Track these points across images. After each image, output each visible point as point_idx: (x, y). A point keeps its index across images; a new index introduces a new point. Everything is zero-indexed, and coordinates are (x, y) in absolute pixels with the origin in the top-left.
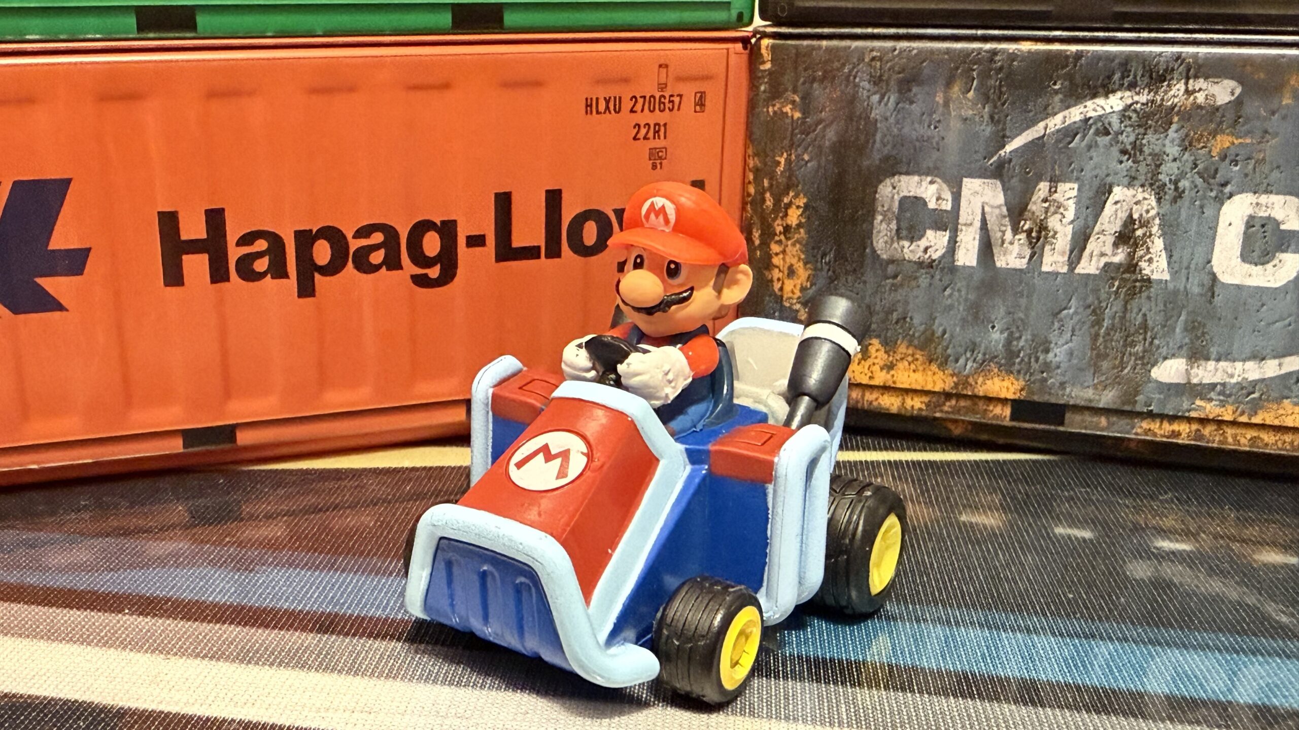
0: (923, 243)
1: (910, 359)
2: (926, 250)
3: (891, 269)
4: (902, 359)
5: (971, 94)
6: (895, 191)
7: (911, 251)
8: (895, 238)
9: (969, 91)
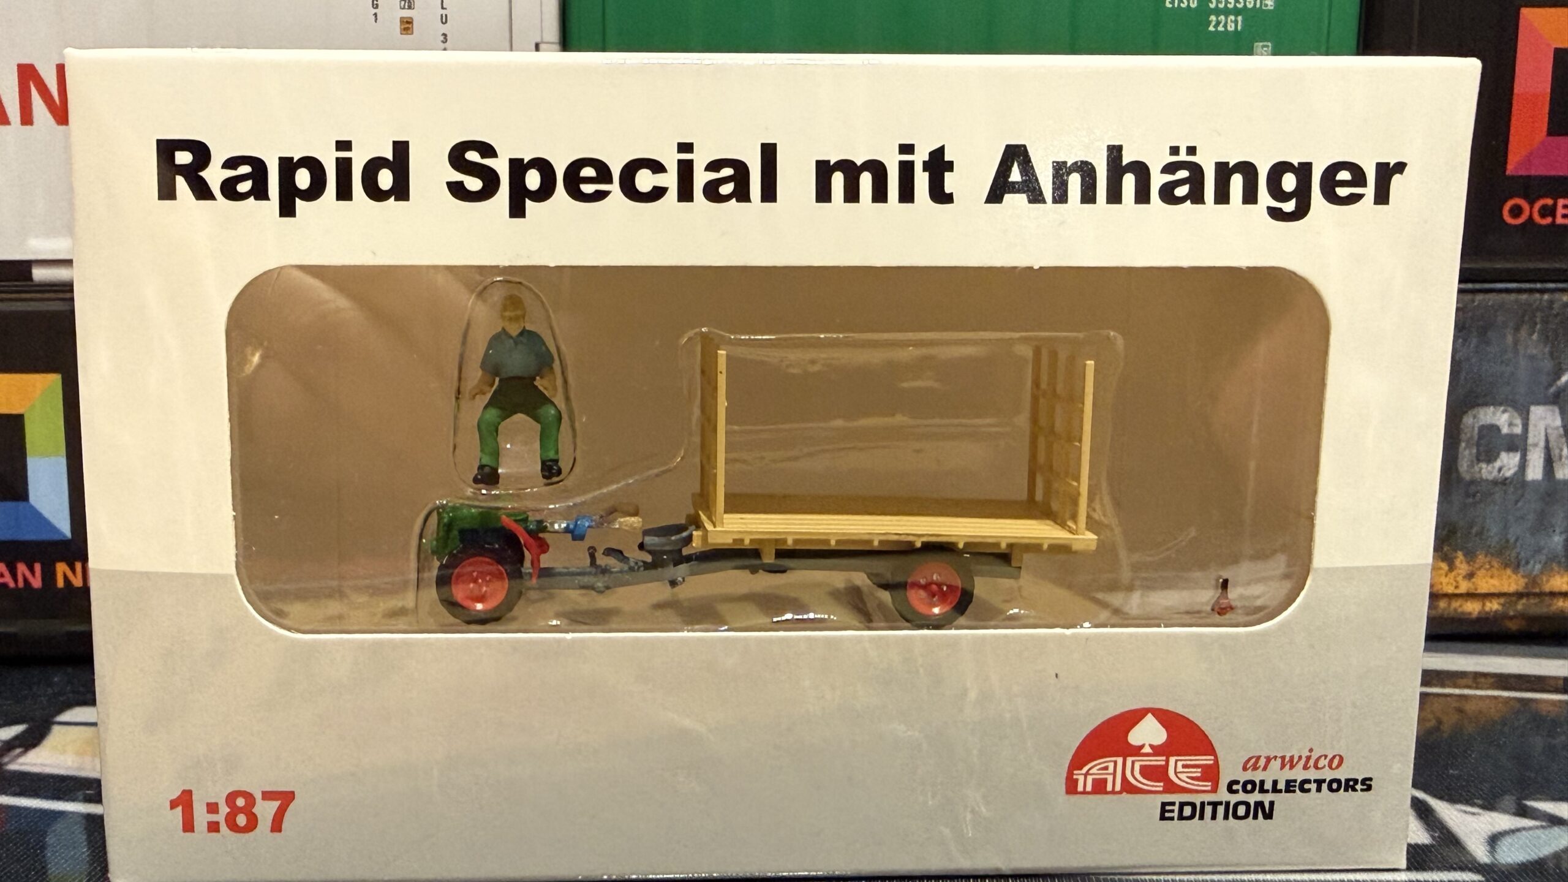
0: (1498, 464)
1: (1488, 566)
2: (1500, 470)
3: (1473, 489)
4: (1479, 569)
5: (1535, 337)
6: (1475, 420)
7: (1488, 471)
8: (1475, 461)
9: (1531, 334)
